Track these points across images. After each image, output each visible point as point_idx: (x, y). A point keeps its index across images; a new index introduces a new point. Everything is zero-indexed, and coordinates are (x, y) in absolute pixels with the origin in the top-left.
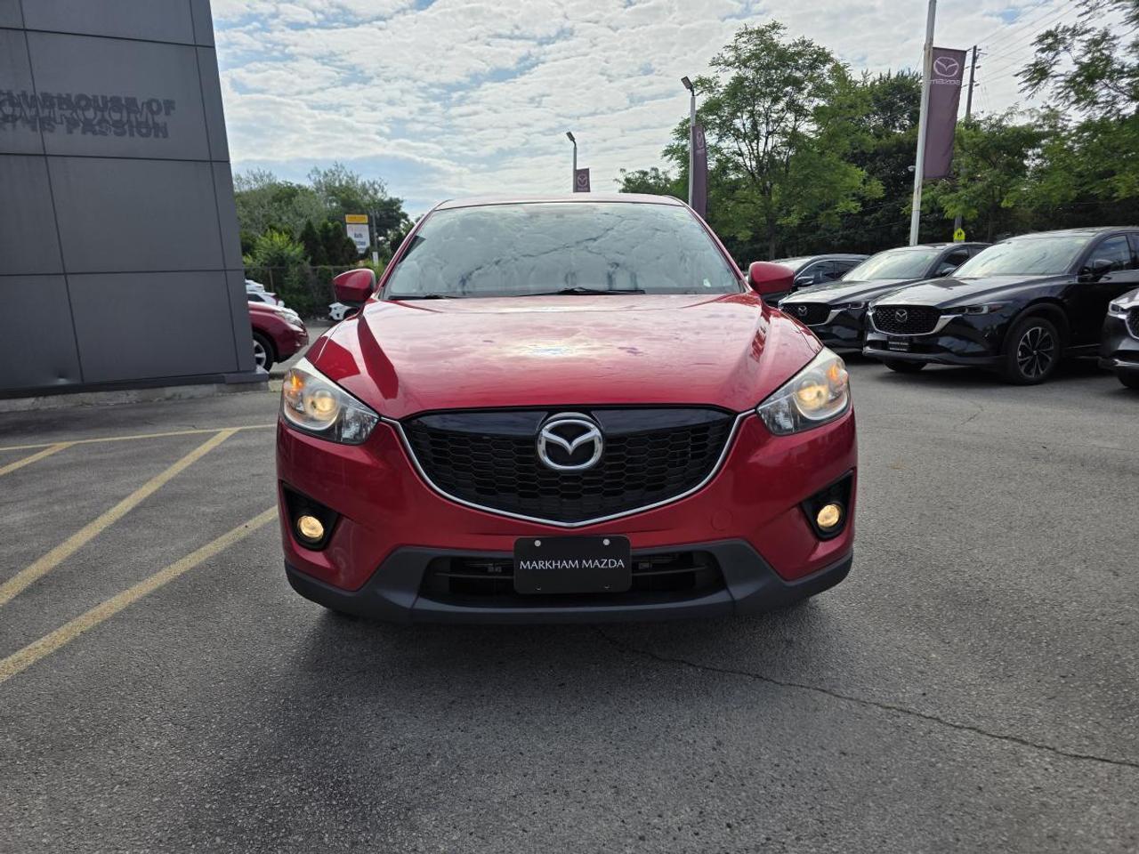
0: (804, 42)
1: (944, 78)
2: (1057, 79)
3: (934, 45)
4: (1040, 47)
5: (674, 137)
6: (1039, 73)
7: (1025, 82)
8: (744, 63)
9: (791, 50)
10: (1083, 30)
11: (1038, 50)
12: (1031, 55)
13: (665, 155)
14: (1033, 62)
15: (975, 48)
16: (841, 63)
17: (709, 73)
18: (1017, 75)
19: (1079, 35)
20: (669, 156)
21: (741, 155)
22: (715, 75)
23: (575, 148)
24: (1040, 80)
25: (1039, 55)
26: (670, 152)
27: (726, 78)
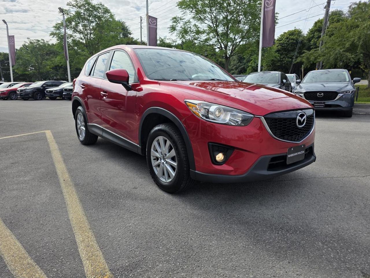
0: (101, 4)
1: (152, 25)
2: (177, 31)
3: (149, 15)
4: (173, 21)
5: (54, 29)
6: (173, 28)
7: (170, 30)
8: (80, 7)
9: (97, 6)
10: (183, 18)
11: (173, 22)
12: (171, 24)
13: (51, 35)
14: (171, 25)
15: (141, 17)
16: (113, 14)
17: (66, 8)
18: (168, 28)
19: (182, 20)
20: (53, 36)
21: (82, 39)
22: (69, 9)
23: (7, 27)
24: (173, 31)
25: (173, 23)
26: (53, 34)
27: (73, 11)
